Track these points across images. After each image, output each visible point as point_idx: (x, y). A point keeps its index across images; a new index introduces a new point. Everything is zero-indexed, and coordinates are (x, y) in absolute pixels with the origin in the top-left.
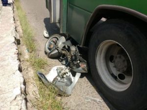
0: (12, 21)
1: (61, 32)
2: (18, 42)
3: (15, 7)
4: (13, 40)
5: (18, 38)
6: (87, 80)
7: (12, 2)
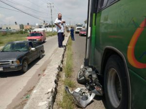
0: (61, 57)
1: (90, 65)
2: (60, 69)
3: (67, 48)
4: (58, 67)
5: (61, 66)
6: (102, 102)
7: (65, 45)
